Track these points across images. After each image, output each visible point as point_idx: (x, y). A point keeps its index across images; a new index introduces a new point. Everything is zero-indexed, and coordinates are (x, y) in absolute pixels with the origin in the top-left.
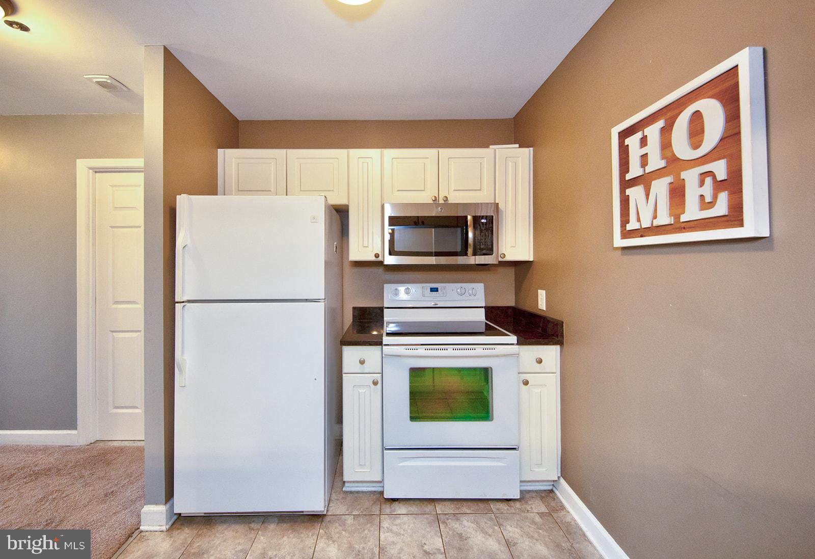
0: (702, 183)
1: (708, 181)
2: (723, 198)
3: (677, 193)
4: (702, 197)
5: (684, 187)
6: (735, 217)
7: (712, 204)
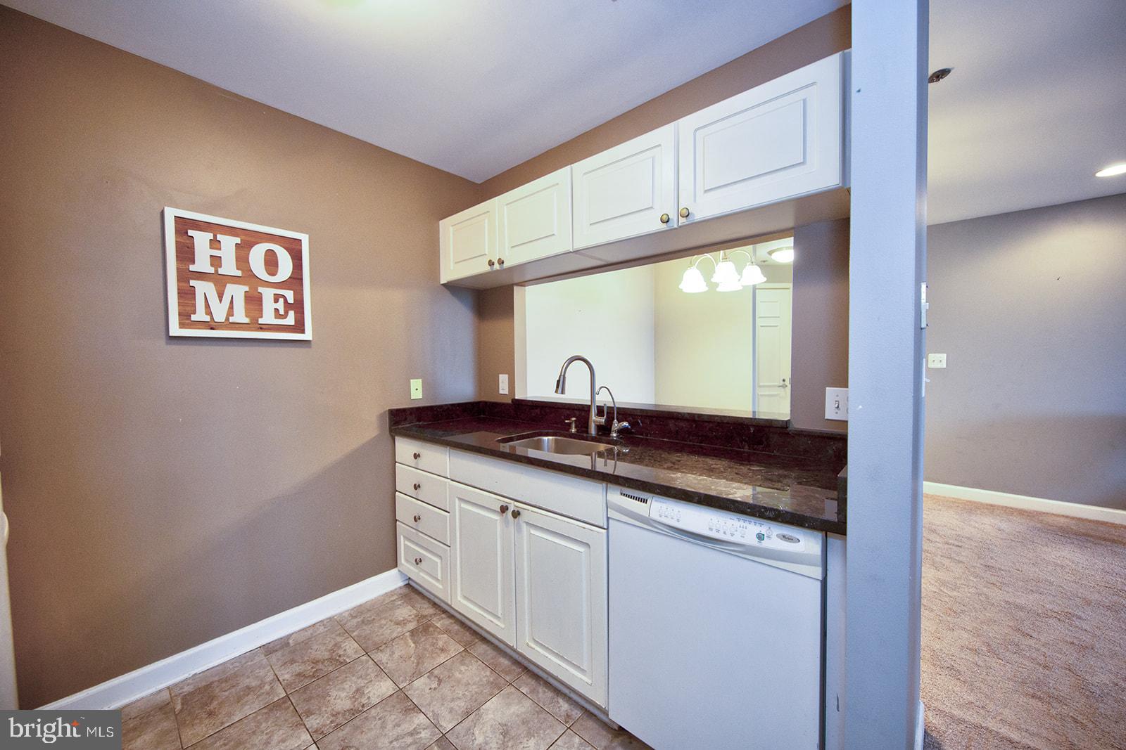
0: (276, 301)
1: (281, 300)
2: (292, 314)
3: (254, 301)
4: (276, 310)
5: (261, 298)
6: (299, 327)
7: (285, 316)
